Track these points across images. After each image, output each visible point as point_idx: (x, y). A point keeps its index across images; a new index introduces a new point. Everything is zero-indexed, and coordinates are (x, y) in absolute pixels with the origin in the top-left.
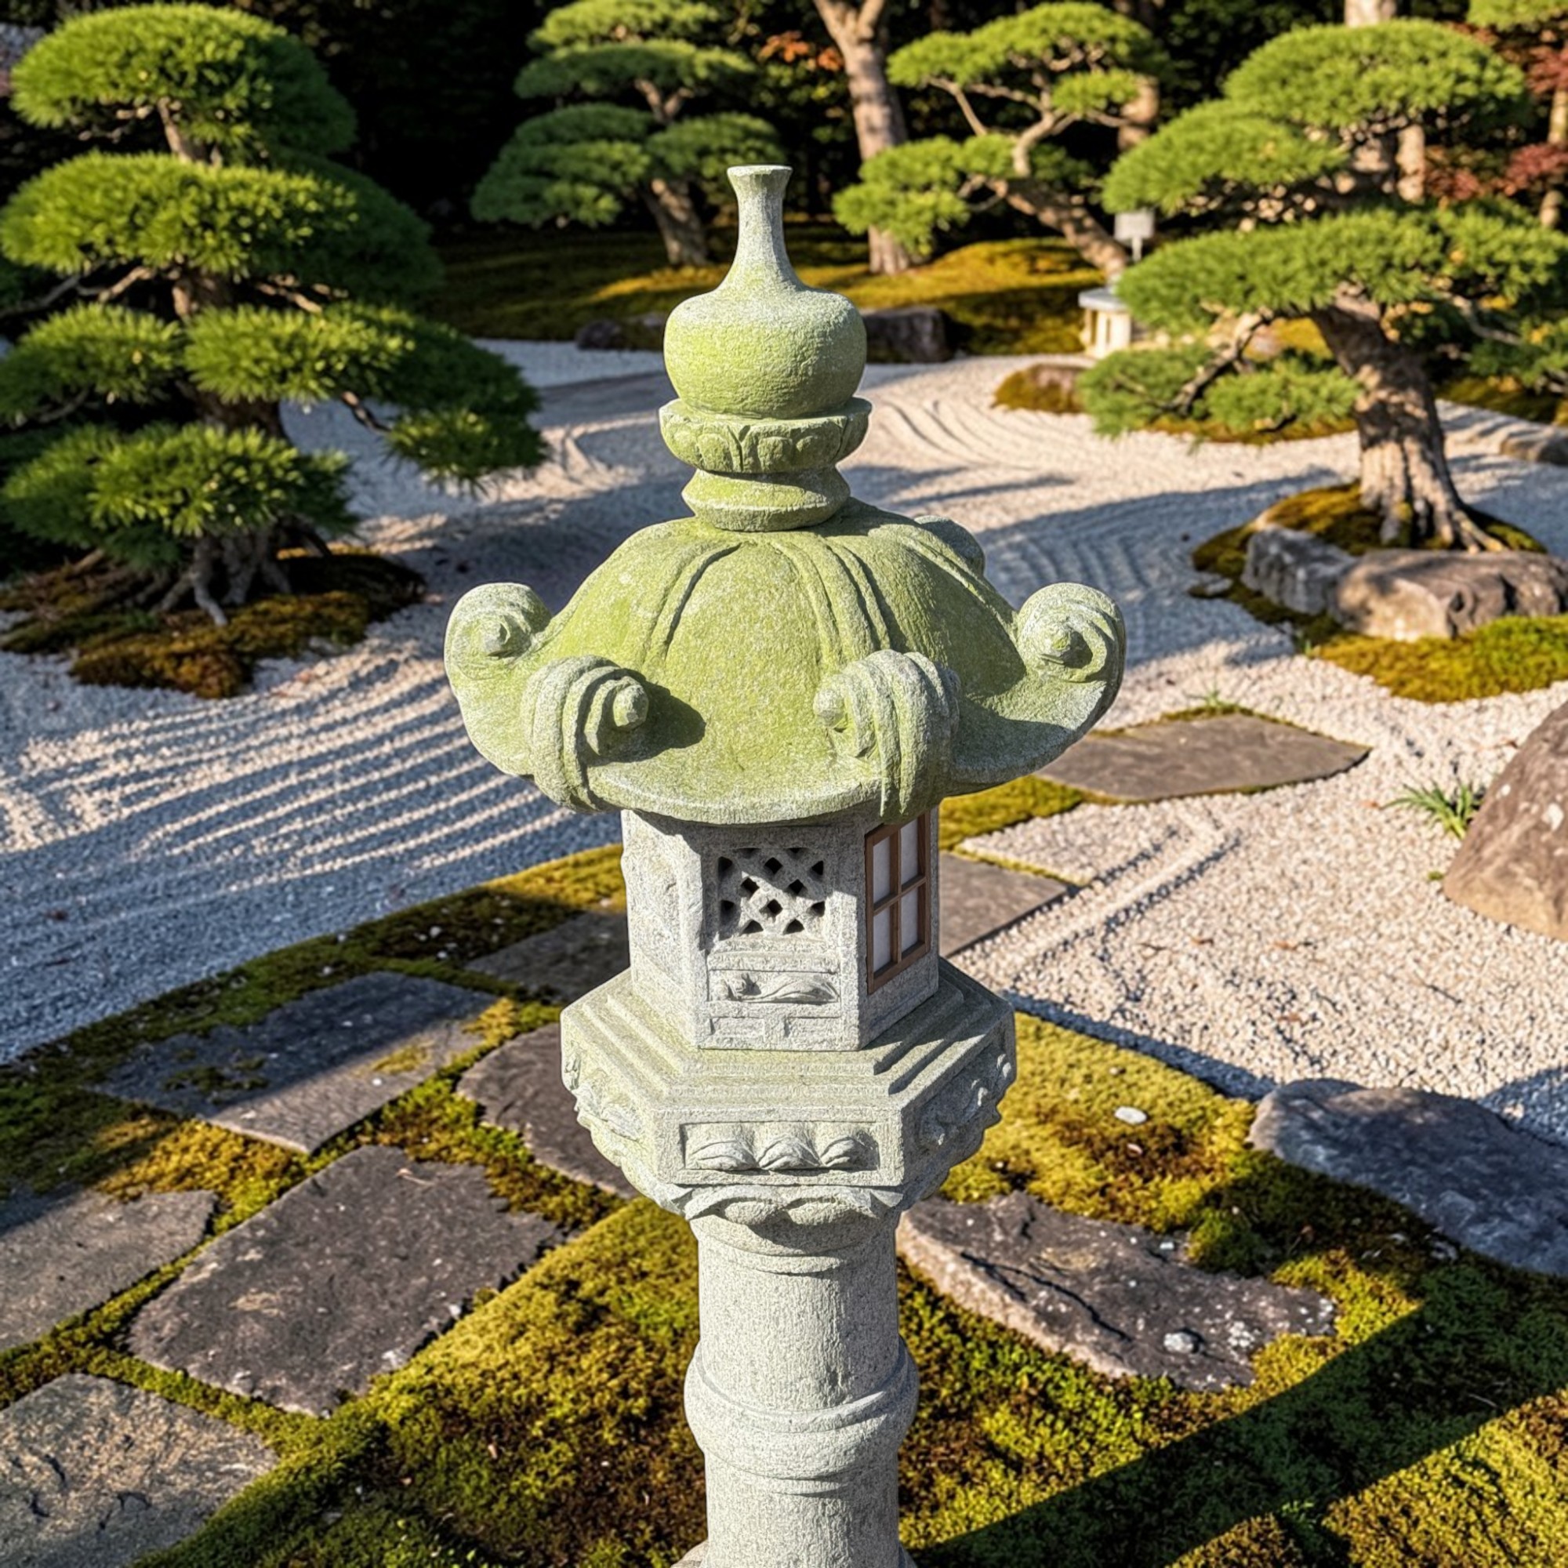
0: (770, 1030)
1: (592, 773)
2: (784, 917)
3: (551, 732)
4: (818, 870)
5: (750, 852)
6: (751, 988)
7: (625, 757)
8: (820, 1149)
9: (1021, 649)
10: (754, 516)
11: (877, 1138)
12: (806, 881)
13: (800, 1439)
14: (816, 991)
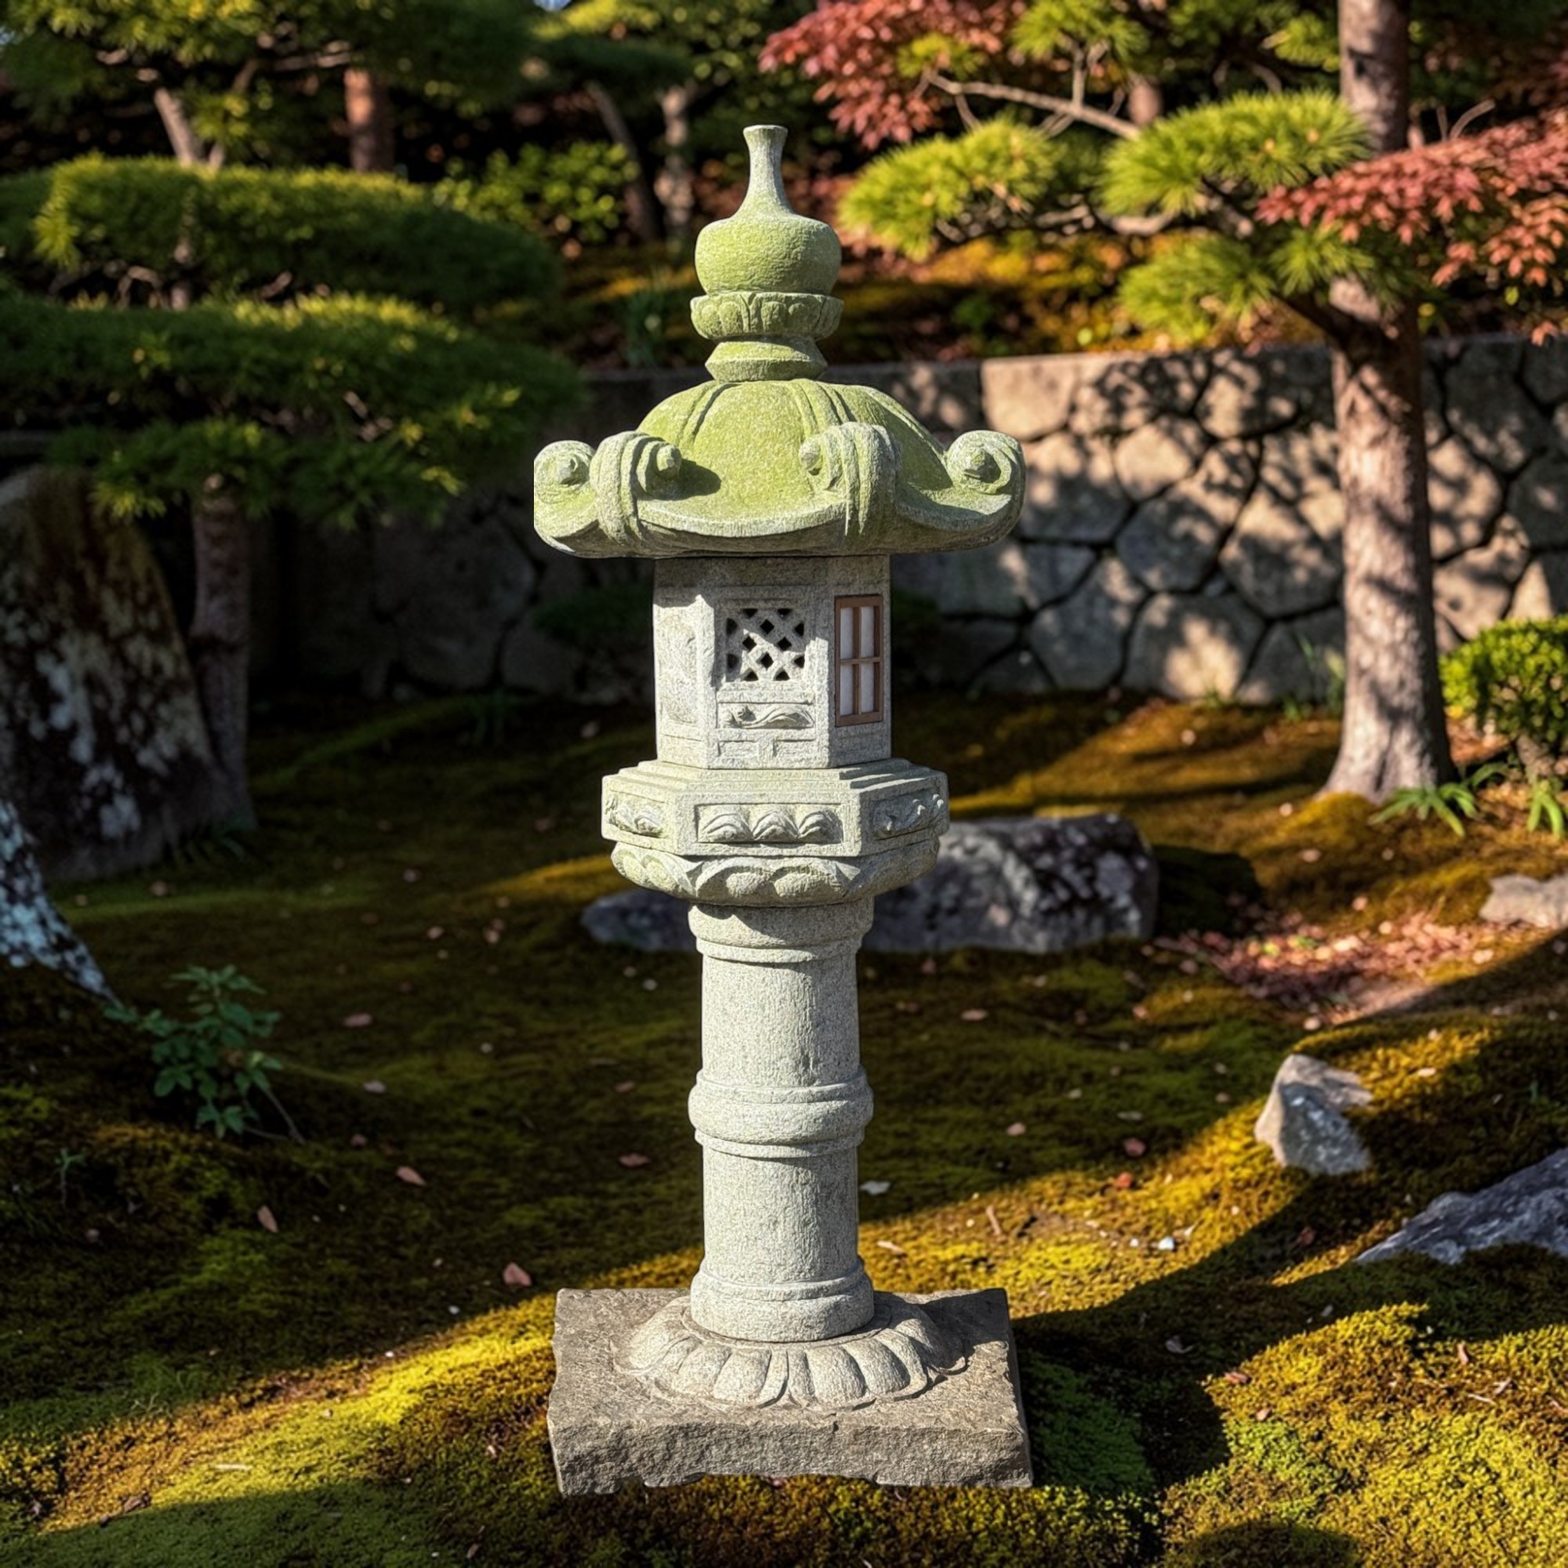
0: (762, 750)
1: (641, 504)
2: (774, 668)
3: (613, 473)
4: (799, 630)
5: (750, 613)
6: (748, 715)
7: (663, 497)
8: (798, 821)
9: (949, 469)
10: (758, 365)
11: (842, 817)
12: (792, 637)
13: (779, 1108)
14: (796, 716)
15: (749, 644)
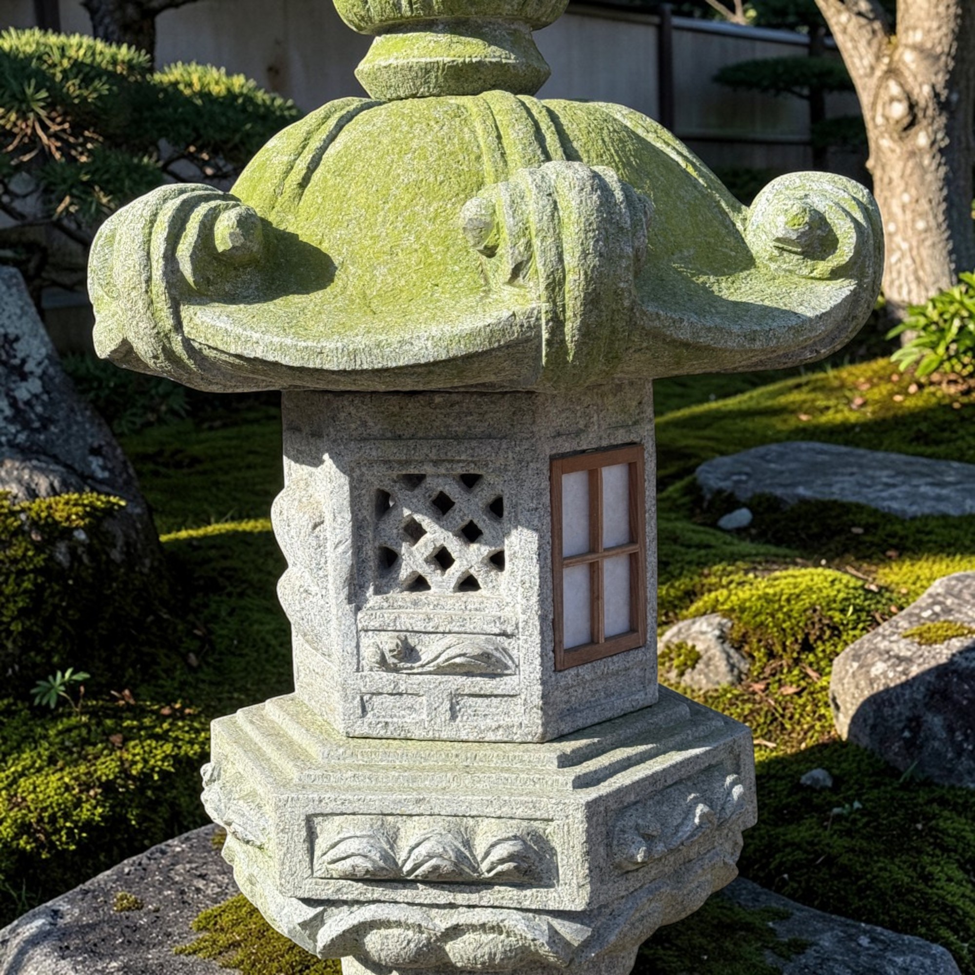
0: (433, 710)
1: (186, 311)
2: (455, 571)
4: (496, 508)
5: (414, 481)
6: (408, 653)
7: (231, 299)
8: (479, 851)
9: (749, 239)
10: (427, 70)
11: (556, 843)
12: (483, 522)
14: (486, 656)
15: (415, 532)
